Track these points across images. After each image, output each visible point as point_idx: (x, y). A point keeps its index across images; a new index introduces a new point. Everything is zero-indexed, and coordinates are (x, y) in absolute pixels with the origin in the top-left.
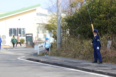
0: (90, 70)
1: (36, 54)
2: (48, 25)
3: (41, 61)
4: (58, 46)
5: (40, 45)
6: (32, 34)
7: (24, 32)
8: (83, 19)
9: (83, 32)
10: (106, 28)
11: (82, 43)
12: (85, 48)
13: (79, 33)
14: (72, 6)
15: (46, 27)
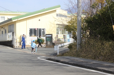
0: (111, 71)
1: (55, 54)
2: (67, 26)
3: (61, 61)
4: (78, 46)
5: (60, 45)
6: (52, 35)
7: (44, 32)
8: (104, 20)
9: (104, 33)
11: (103, 44)
12: (106, 49)
13: (100, 34)
14: (93, 7)
15: (65, 27)
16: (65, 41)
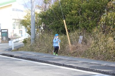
0: (60, 64)
1: (10, 50)
2: (23, 21)
3: (15, 56)
4: (32, 41)
5: (15, 40)
6: (7, 30)
8: (56, 15)
9: (56, 28)
10: (78, 23)
13: (53, 28)
14: (45, 2)
15: (21, 22)
16: (22, 36)
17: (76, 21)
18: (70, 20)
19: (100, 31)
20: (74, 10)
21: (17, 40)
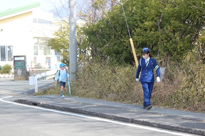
0: (127, 119)
1: (31, 92)
2: (53, 40)
3: (41, 103)
4: (72, 77)
5: (39, 76)
8: (115, 29)
9: (115, 53)
10: (155, 45)
11: (114, 71)
12: (120, 80)
13: (109, 54)
14: (95, 6)
15: (49, 43)
16: (50, 68)
17: (152, 41)
18: (141, 39)
19: (197, 59)
20: (149, 20)
21: (43, 74)
